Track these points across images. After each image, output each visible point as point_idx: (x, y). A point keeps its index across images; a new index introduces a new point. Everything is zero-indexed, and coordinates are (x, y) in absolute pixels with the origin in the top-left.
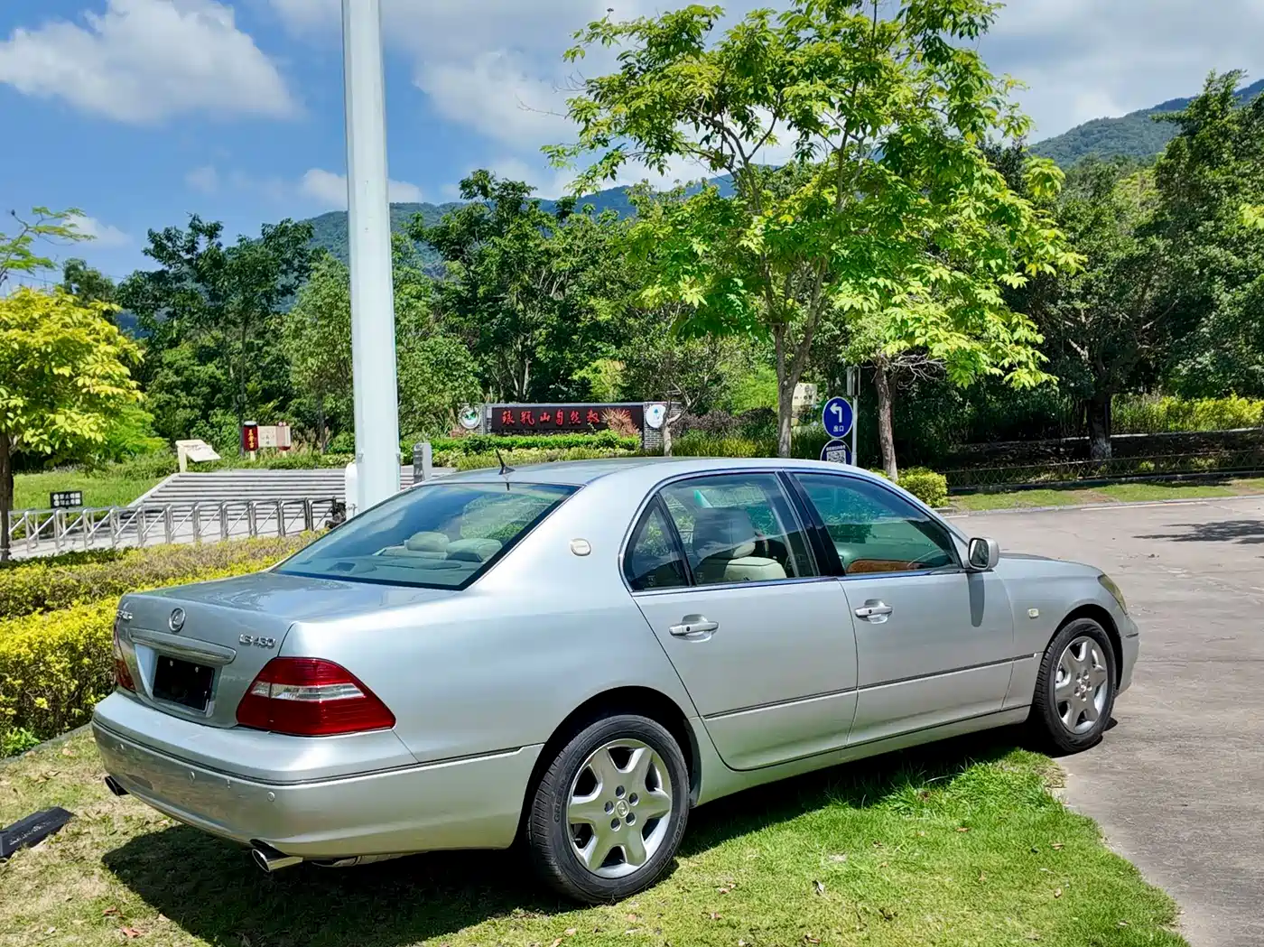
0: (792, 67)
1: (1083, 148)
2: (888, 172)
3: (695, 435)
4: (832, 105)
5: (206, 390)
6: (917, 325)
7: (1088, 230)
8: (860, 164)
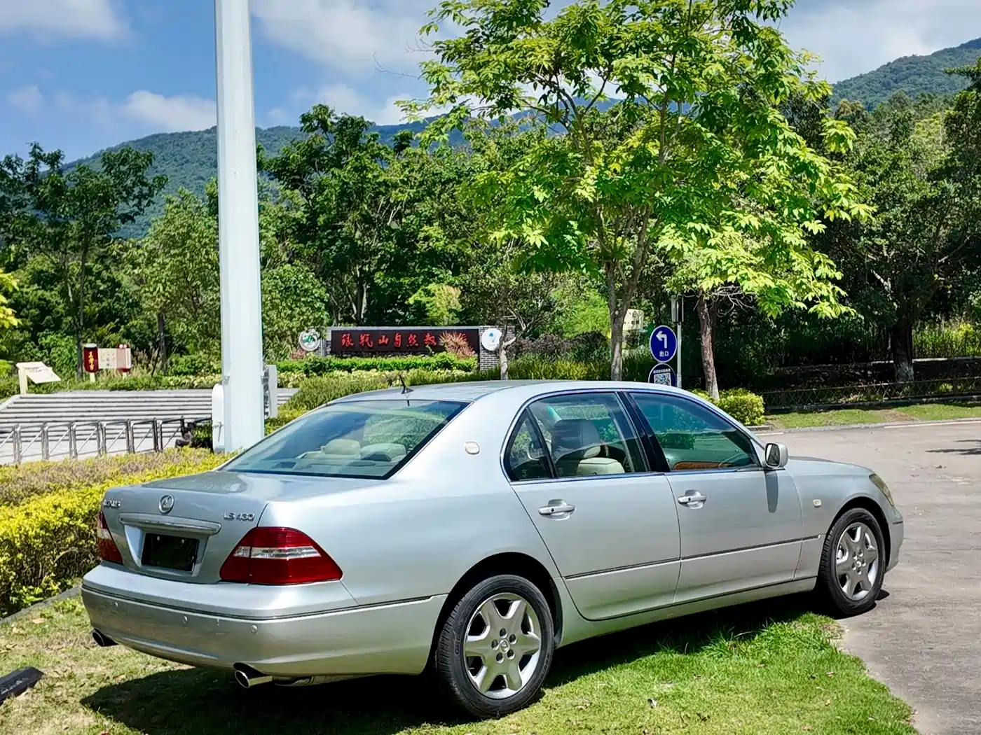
0: (619, 41)
1: (893, 84)
2: (704, 129)
3: (528, 358)
4: (655, 76)
5: (35, 312)
6: (729, 264)
7: (887, 173)
8: (680, 122)
